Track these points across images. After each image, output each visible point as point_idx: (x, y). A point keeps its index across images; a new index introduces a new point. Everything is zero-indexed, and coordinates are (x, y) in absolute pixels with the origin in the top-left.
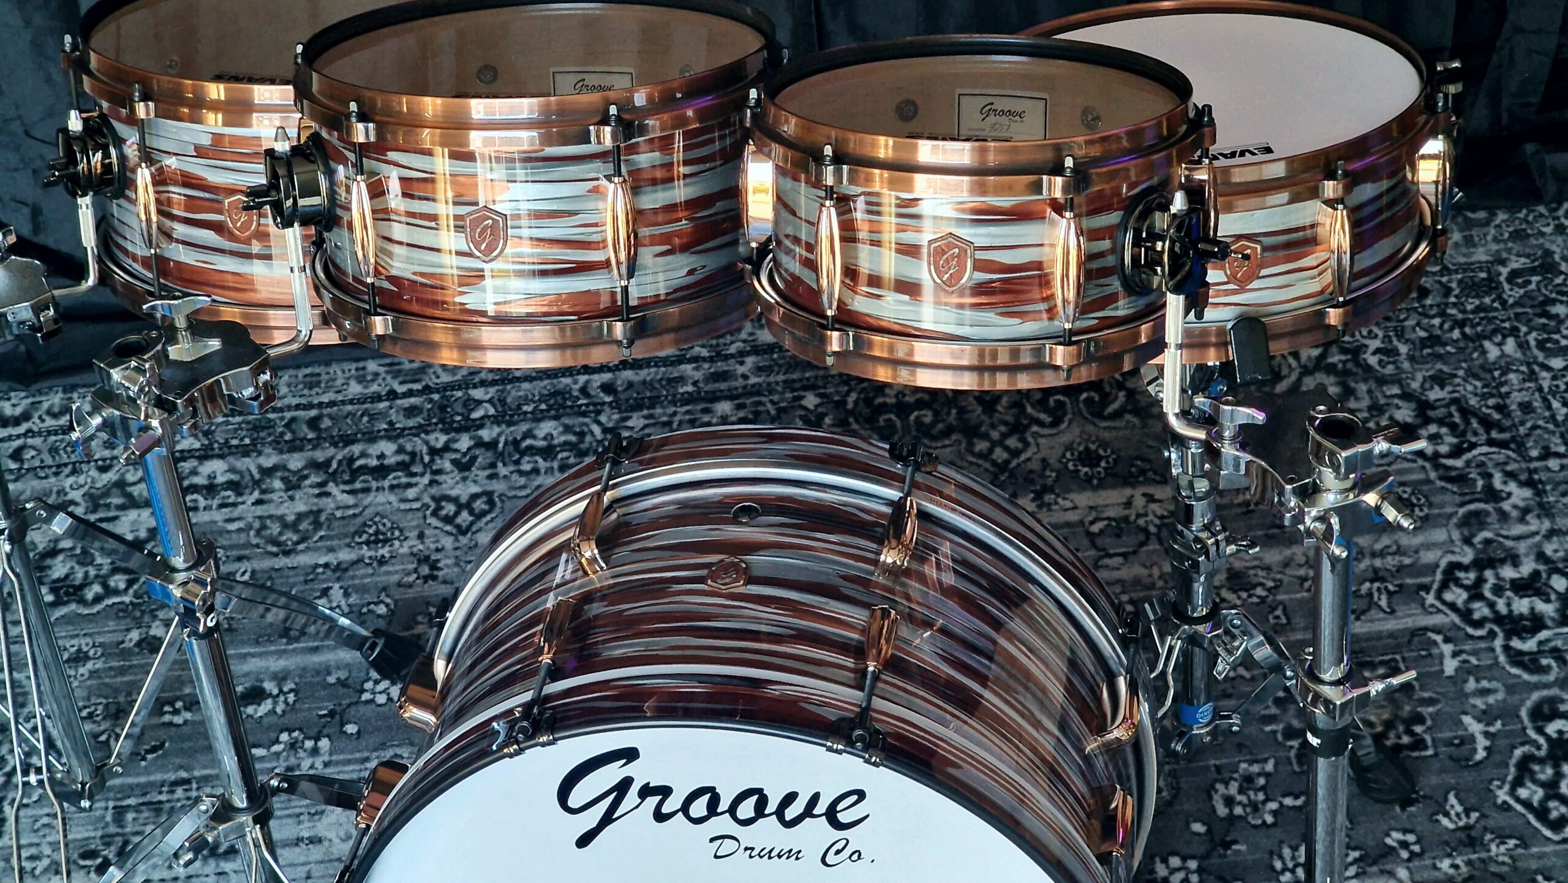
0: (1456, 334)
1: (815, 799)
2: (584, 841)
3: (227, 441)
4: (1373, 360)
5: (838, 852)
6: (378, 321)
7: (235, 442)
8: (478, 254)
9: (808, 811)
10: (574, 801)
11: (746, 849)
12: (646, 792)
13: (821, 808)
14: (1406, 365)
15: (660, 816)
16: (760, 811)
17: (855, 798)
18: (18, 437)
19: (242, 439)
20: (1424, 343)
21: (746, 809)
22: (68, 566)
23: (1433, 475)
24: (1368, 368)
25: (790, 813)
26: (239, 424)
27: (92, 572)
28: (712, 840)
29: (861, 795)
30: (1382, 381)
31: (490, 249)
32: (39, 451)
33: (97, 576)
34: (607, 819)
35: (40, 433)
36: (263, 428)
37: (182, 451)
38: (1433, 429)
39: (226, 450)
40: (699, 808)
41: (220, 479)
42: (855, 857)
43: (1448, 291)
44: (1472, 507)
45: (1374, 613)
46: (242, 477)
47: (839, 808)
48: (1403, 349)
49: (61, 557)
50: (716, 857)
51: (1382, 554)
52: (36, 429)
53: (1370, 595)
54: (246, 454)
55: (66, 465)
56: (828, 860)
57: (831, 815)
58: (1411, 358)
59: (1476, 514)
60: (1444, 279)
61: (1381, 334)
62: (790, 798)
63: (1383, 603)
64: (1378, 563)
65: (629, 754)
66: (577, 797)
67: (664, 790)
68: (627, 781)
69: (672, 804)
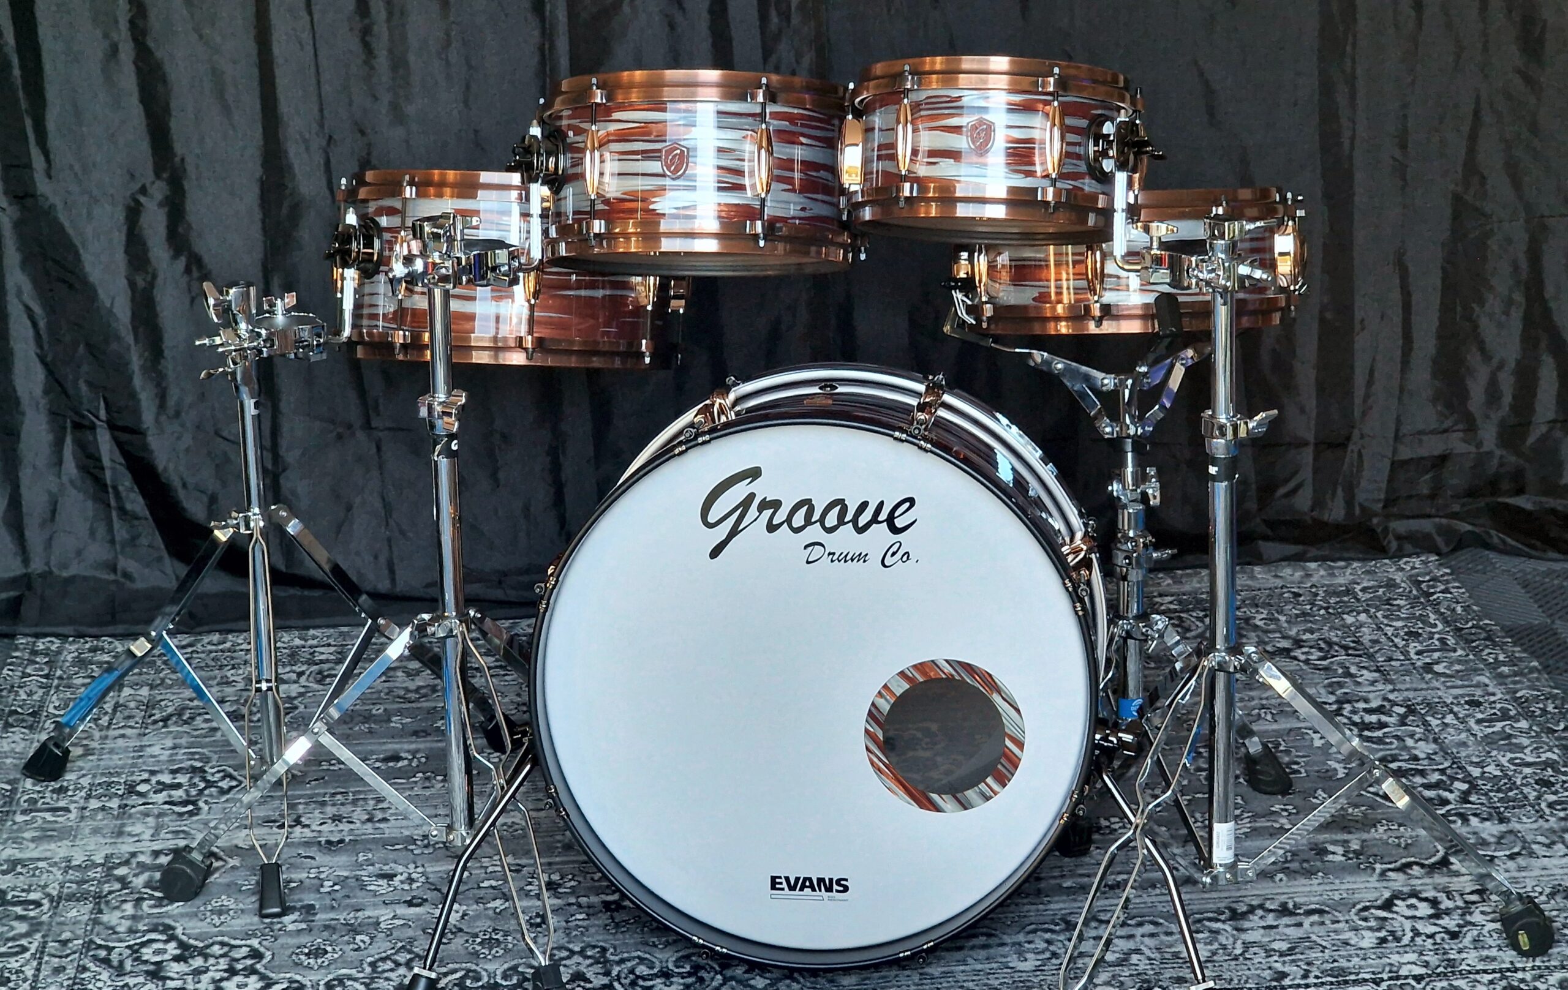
0: (1322, 612)
1: (880, 506)
2: (715, 553)
4: (1260, 623)
5: (893, 554)
6: (596, 222)
8: (668, 173)
9: (874, 520)
10: (711, 519)
11: (830, 554)
12: (764, 505)
13: (883, 516)
14: (1285, 625)
15: (771, 528)
16: (841, 521)
17: (907, 505)
20: (1297, 616)
21: (832, 519)
23: (1305, 667)
24: (1256, 627)
25: (863, 521)
28: (806, 547)
29: (911, 501)
30: (1266, 632)
31: (677, 170)
34: (734, 532)
38: (1306, 650)
40: (799, 520)
42: (905, 558)
43: (1317, 595)
44: (1334, 680)
45: (1261, 722)
47: (896, 514)
48: (1283, 618)
50: (808, 562)
51: (1267, 699)
53: (1259, 715)
56: (887, 564)
57: (890, 520)
58: (1288, 622)
59: (1338, 683)
60: (1314, 590)
61: (1265, 612)
62: (864, 506)
63: (1269, 717)
64: (1264, 702)
65: (754, 473)
66: (716, 513)
67: (776, 505)
68: (751, 497)
69: (781, 516)
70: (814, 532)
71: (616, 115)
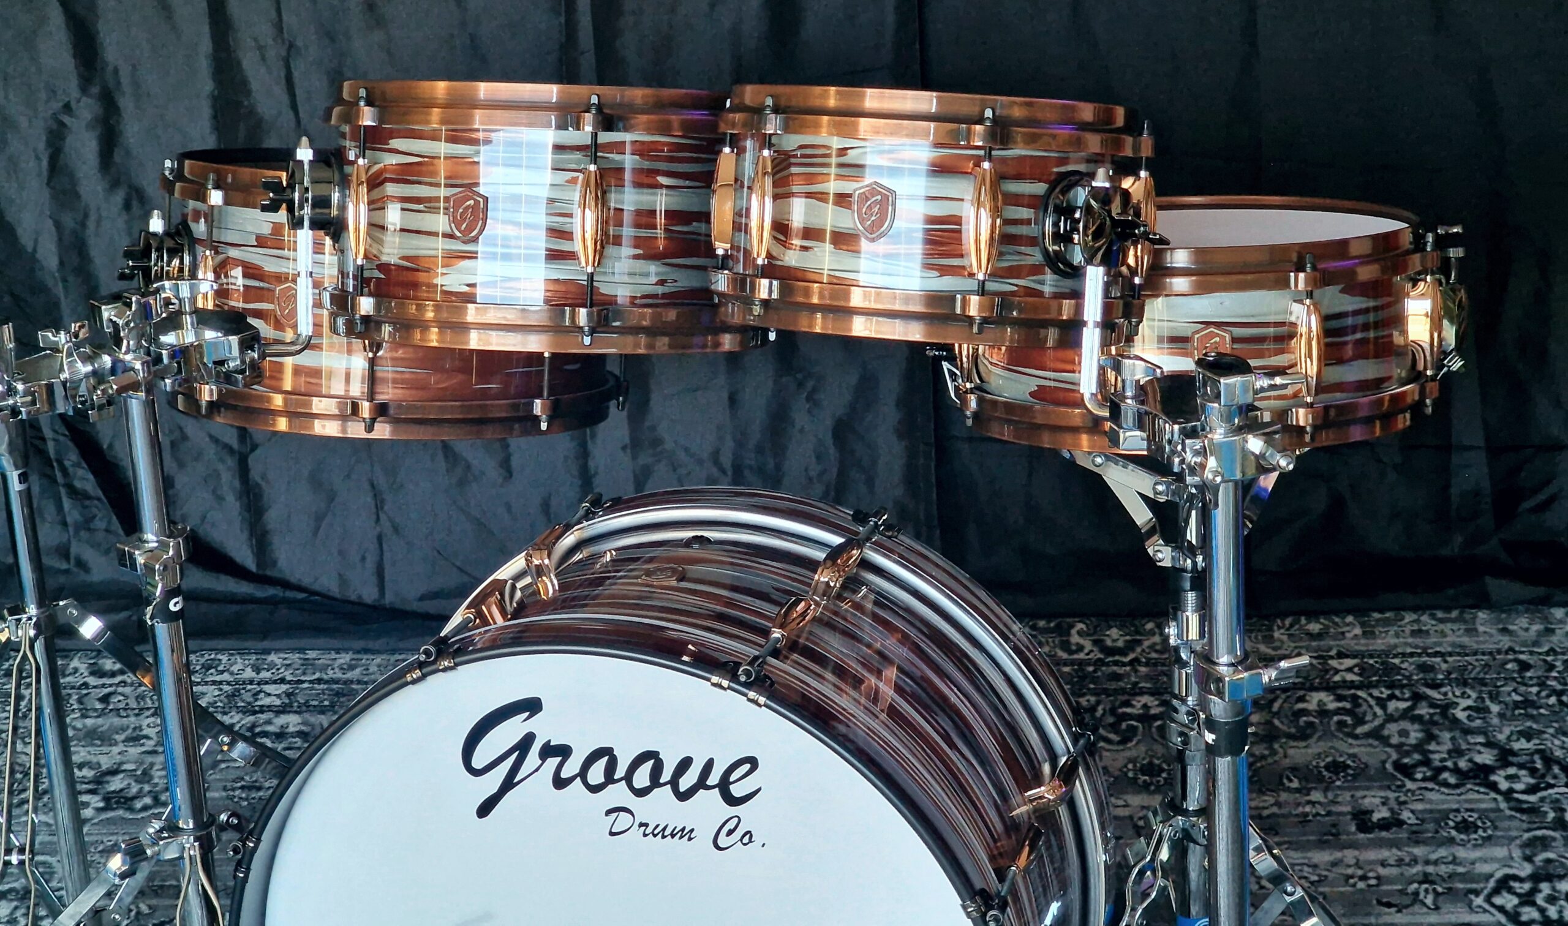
0: (1553, 700)
1: (709, 766)
2: (485, 809)
3: (307, 701)
4: (1461, 715)
5: (730, 832)
6: (363, 302)
7: (315, 703)
8: (458, 234)
9: (701, 784)
10: (478, 762)
11: (641, 825)
12: (548, 751)
13: (714, 779)
14: (1496, 721)
15: (560, 783)
16: (655, 780)
17: (747, 767)
18: (111, 685)
19: (322, 702)
20: (1516, 705)
21: (642, 778)
22: (126, 783)
23: (1503, 805)
24: (1455, 721)
25: (685, 783)
26: (323, 690)
27: (147, 788)
28: (609, 812)
29: (753, 762)
30: (1467, 731)
31: (470, 230)
32: (126, 697)
33: (150, 792)
34: (508, 784)
35: (132, 684)
36: (344, 695)
37: (262, 706)
38: (1512, 771)
39: (304, 708)
40: (596, 774)
41: (291, 729)
42: (746, 840)
43: (1551, 667)
44: (1539, 833)
45: (1417, 908)
46: (313, 729)
47: (732, 778)
48: (1495, 708)
49: (121, 776)
50: (612, 834)
51: (1436, 863)
52: (129, 681)
53: (1416, 893)
54: (323, 713)
55: (148, 709)
56: (721, 844)
57: (724, 786)
58: (1501, 716)
59: (1543, 839)
60: (1549, 659)
61: (1474, 695)
62: (685, 764)
63: (1429, 900)
64: (1430, 869)
65: (532, 706)
66: (481, 757)
67: (564, 752)
68: (529, 739)
69: (571, 768)
70: (618, 794)
71: (395, 143)
